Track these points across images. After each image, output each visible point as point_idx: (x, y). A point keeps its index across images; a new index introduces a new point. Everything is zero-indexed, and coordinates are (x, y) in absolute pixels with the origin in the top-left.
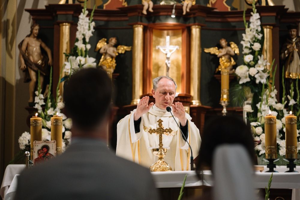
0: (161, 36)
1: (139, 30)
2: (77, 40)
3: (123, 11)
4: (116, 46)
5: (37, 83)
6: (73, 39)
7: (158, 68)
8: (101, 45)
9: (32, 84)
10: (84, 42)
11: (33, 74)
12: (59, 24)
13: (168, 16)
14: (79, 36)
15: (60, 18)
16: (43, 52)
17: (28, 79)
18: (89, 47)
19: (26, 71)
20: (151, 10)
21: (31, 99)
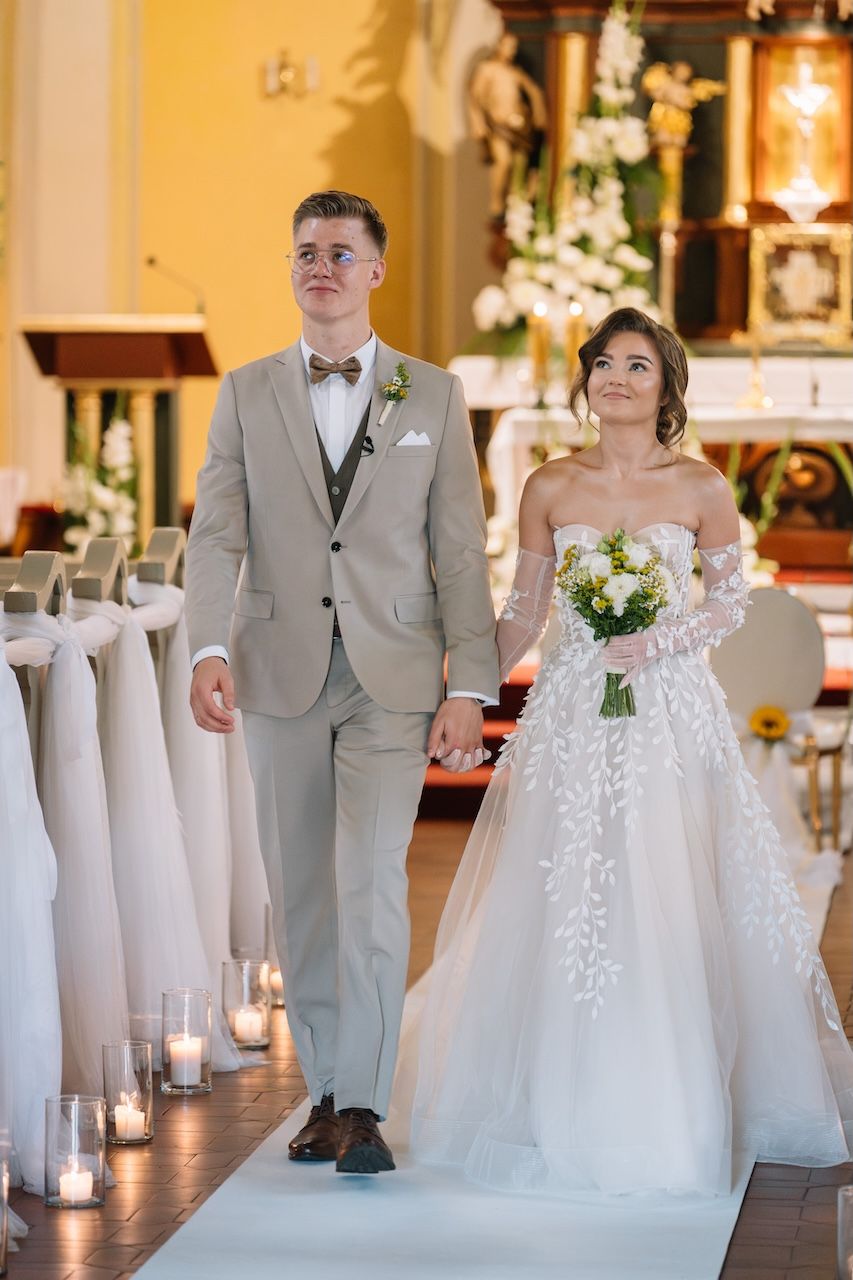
0: (789, 61)
1: (740, 52)
4: (689, 82)
6: (592, 77)
7: (784, 134)
9: (498, 172)
10: (618, 85)
11: (501, 150)
12: (559, 37)
14: (604, 69)
16: (525, 98)
18: (628, 96)
19: (486, 143)
20: (769, 9)
21: (495, 207)
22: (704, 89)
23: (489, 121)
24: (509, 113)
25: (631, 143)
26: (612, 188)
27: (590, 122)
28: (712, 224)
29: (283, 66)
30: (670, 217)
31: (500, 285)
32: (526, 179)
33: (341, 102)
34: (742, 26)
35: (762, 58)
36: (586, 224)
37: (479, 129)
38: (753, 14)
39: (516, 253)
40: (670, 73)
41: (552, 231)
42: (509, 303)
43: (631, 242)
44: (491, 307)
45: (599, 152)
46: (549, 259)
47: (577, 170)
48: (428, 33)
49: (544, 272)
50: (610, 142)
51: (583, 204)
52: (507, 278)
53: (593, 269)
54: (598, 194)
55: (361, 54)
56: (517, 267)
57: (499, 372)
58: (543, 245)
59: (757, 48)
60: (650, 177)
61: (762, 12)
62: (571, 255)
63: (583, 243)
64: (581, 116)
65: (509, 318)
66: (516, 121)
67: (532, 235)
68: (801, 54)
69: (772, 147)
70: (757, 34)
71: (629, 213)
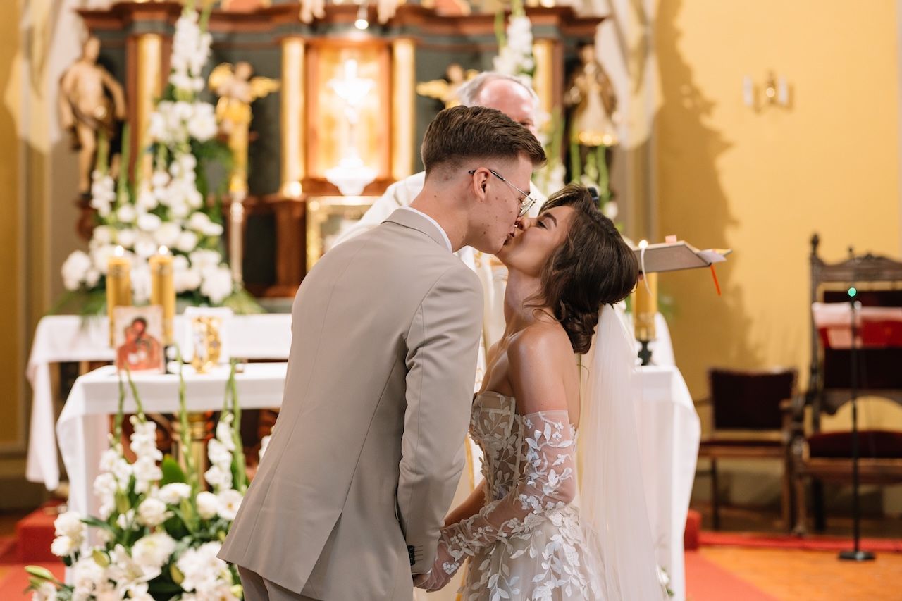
0: (335, 60)
1: (294, 51)
2: (173, 71)
3: (263, 15)
5: (95, 155)
6: (166, 69)
7: (332, 123)
8: (221, 78)
9: (85, 156)
10: (191, 75)
11: (87, 136)
12: (137, 38)
13: (350, 24)
14: (178, 61)
15: (139, 28)
16: (107, 93)
17: (77, 146)
18: (199, 84)
19: (74, 130)
20: (320, 13)
21: (83, 186)
22: (263, 87)
23: (75, 111)
24: (94, 106)
25: (203, 124)
26: (186, 162)
27: (166, 106)
28: (272, 198)
30: (238, 188)
31: (87, 251)
32: (110, 163)
34: (297, 27)
35: (312, 56)
36: (162, 195)
37: (68, 119)
38: (306, 16)
39: (101, 222)
40: (233, 71)
41: (132, 200)
42: (93, 266)
43: (205, 209)
44: (77, 269)
45: (174, 132)
46: (130, 225)
47: (155, 147)
48: (29, 54)
49: (126, 237)
50: (184, 122)
51: (160, 177)
52: (93, 244)
53: (170, 234)
54: (175, 168)
56: (101, 234)
57: (83, 327)
58: (125, 213)
59: (308, 48)
60: (221, 154)
61: (313, 15)
62: (151, 222)
63: (160, 211)
64: (157, 102)
65: (92, 279)
66: (100, 112)
67: (114, 205)
68: (345, 54)
69: (322, 134)
70: (307, 36)
71: (202, 183)
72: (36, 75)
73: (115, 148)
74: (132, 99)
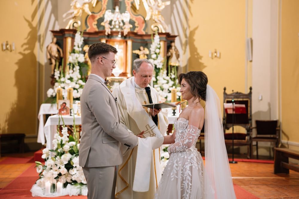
2: (75, 46)
3: (96, 33)
5: (55, 65)
6: (73, 45)
8: (86, 48)
10: (79, 47)
11: (53, 61)
12: (66, 38)
13: (117, 36)
14: (76, 44)
15: (66, 35)
16: (58, 51)
17: (51, 64)
18: (81, 49)
19: (50, 60)
20: (110, 33)
21: (52, 73)
23: (50, 55)
25: (81, 59)
26: (77, 68)
27: (72, 54)
29: (7, 45)
31: (53, 88)
32: (59, 68)
33: (20, 53)
34: (104, 36)
36: (71, 75)
37: (49, 57)
38: (106, 34)
39: (57, 81)
40: (89, 46)
41: (64, 76)
42: (54, 92)
43: (81, 79)
44: (50, 92)
45: (74, 60)
46: (63, 82)
47: (70, 64)
48: (40, 41)
49: (63, 85)
50: (77, 58)
51: (71, 71)
52: (55, 87)
53: (73, 85)
54: (74, 69)
55: (25, 44)
56: (56, 84)
57: (52, 106)
58: (62, 79)
59: (107, 41)
60: (86, 66)
61: (108, 33)
62: (69, 81)
63: (71, 79)
64: (70, 53)
65: (54, 95)
66: (57, 55)
67: (60, 77)
68: (115, 43)
70: (107, 39)
71: (81, 72)
72: (41, 46)
73: (60, 64)
74: (64, 52)
